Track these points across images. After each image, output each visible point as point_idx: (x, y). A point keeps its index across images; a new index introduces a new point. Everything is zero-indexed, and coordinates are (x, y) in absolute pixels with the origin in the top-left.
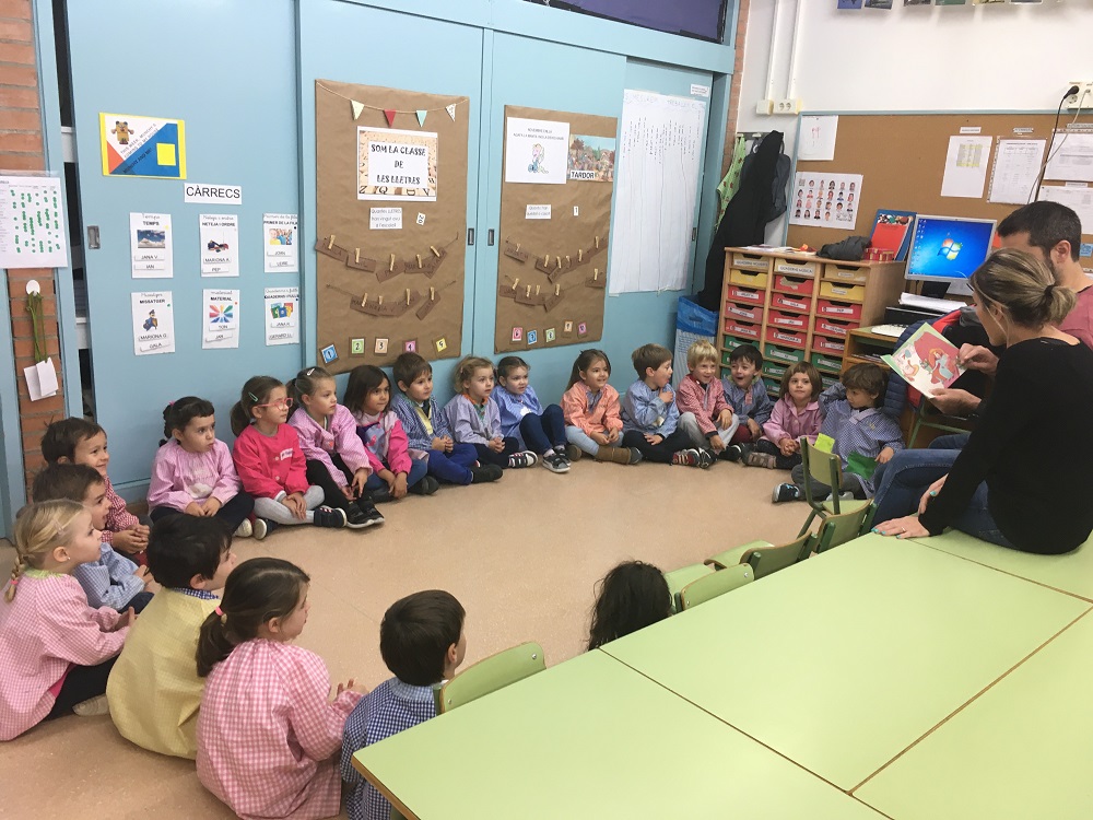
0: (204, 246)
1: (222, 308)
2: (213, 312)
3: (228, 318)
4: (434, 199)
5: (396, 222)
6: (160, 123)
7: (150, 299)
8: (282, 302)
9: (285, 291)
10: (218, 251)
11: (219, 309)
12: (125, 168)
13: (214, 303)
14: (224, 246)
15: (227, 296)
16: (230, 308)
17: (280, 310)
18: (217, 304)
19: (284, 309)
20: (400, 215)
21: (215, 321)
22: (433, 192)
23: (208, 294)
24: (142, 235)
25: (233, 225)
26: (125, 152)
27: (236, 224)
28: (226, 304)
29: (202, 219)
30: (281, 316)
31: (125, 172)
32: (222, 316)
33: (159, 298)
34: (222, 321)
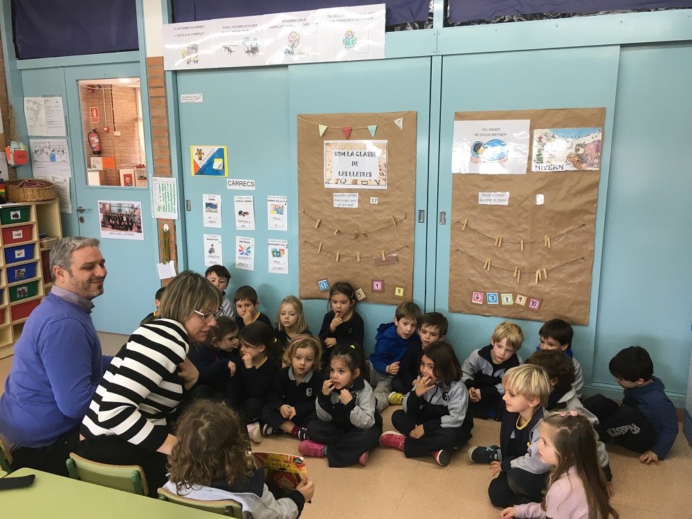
0: (237, 213)
1: (245, 247)
5: (353, 203)
6: (216, 148)
7: (212, 238)
8: (278, 248)
9: (280, 242)
10: (244, 216)
12: (201, 172)
13: (241, 244)
14: (247, 214)
15: (248, 241)
17: (277, 252)
18: (243, 245)
19: (279, 252)
20: (357, 198)
21: (242, 254)
23: (238, 238)
24: (208, 205)
25: (250, 201)
26: (201, 164)
27: (252, 201)
28: (248, 245)
29: (236, 199)
30: (278, 256)
31: (201, 174)
32: (245, 251)
33: (215, 238)
34: (245, 254)
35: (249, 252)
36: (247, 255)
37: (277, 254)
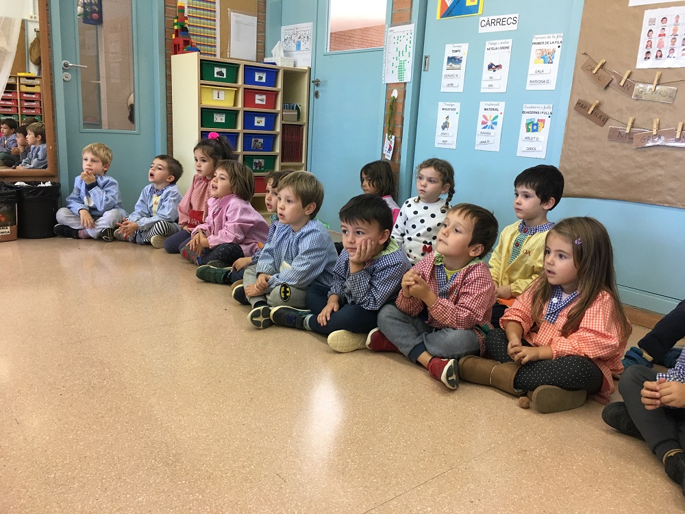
0: (486, 67)
1: (490, 117)
7: (448, 107)
8: (536, 117)
9: (540, 107)
10: (494, 71)
11: (488, 118)
12: (449, 12)
13: (486, 113)
14: (499, 67)
15: (495, 107)
17: (533, 125)
18: (488, 113)
19: (537, 124)
21: (484, 128)
23: (483, 105)
24: (451, 59)
27: (510, 48)
28: (494, 114)
29: (488, 46)
30: (534, 131)
31: (448, 15)
32: (489, 123)
33: (453, 107)
34: (489, 128)
35: (495, 124)
36: (492, 128)
37: (533, 127)
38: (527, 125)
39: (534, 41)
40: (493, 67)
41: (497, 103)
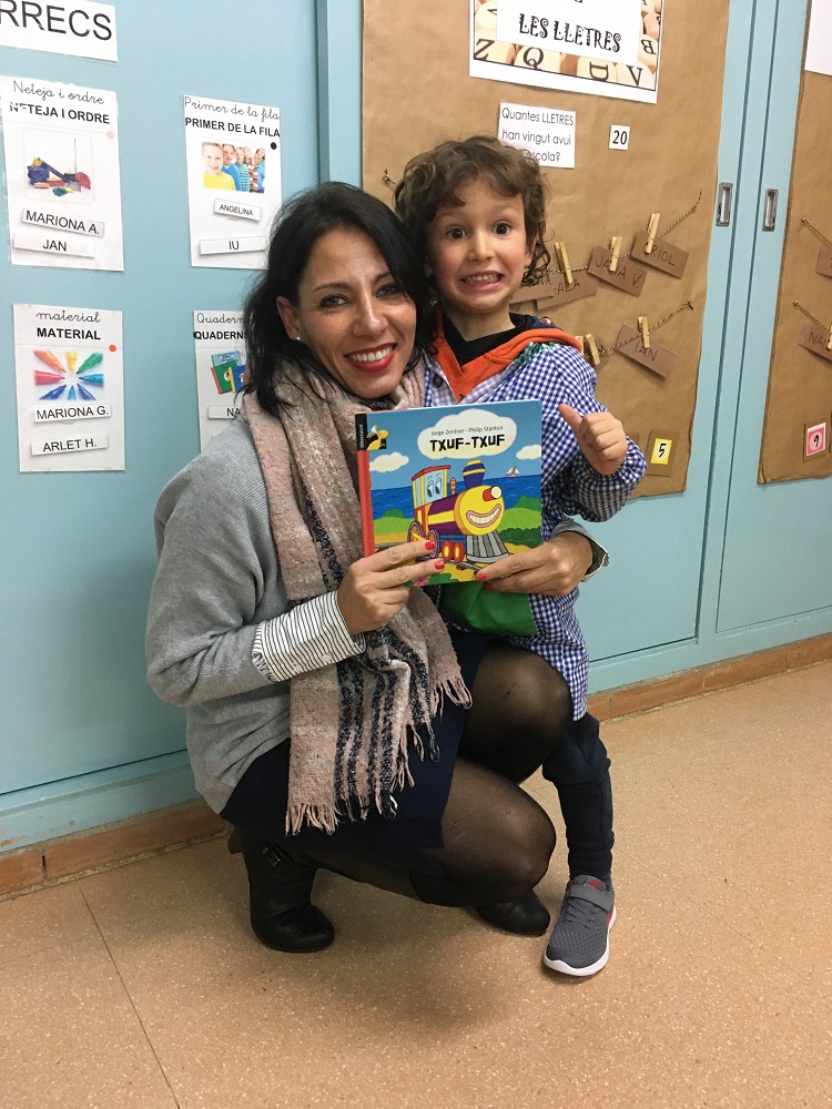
0: (17, 174)
1: (71, 360)
2: (44, 368)
3: (90, 389)
4: (652, 98)
5: (560, 147)
10: (60, 193)
11: (63, 363)
13: (45, 344)
14: (78, 180)
15: (85, 327)
16: (96, 360)
17: (238, 370)
18: (58, 348)
20: (568, 131)
21: (52, 396)
22: (648, 79)
23: (26, 317)
25: (104, 119)
27: (113, 119)
28: (83, 349)
32: (71, 381)
34: (71, 395)
35: (97, 382)
36: (85, 396)
38: (218, 372)
39: (190, 112)
40: (52, 176)
41: (91, 312)
